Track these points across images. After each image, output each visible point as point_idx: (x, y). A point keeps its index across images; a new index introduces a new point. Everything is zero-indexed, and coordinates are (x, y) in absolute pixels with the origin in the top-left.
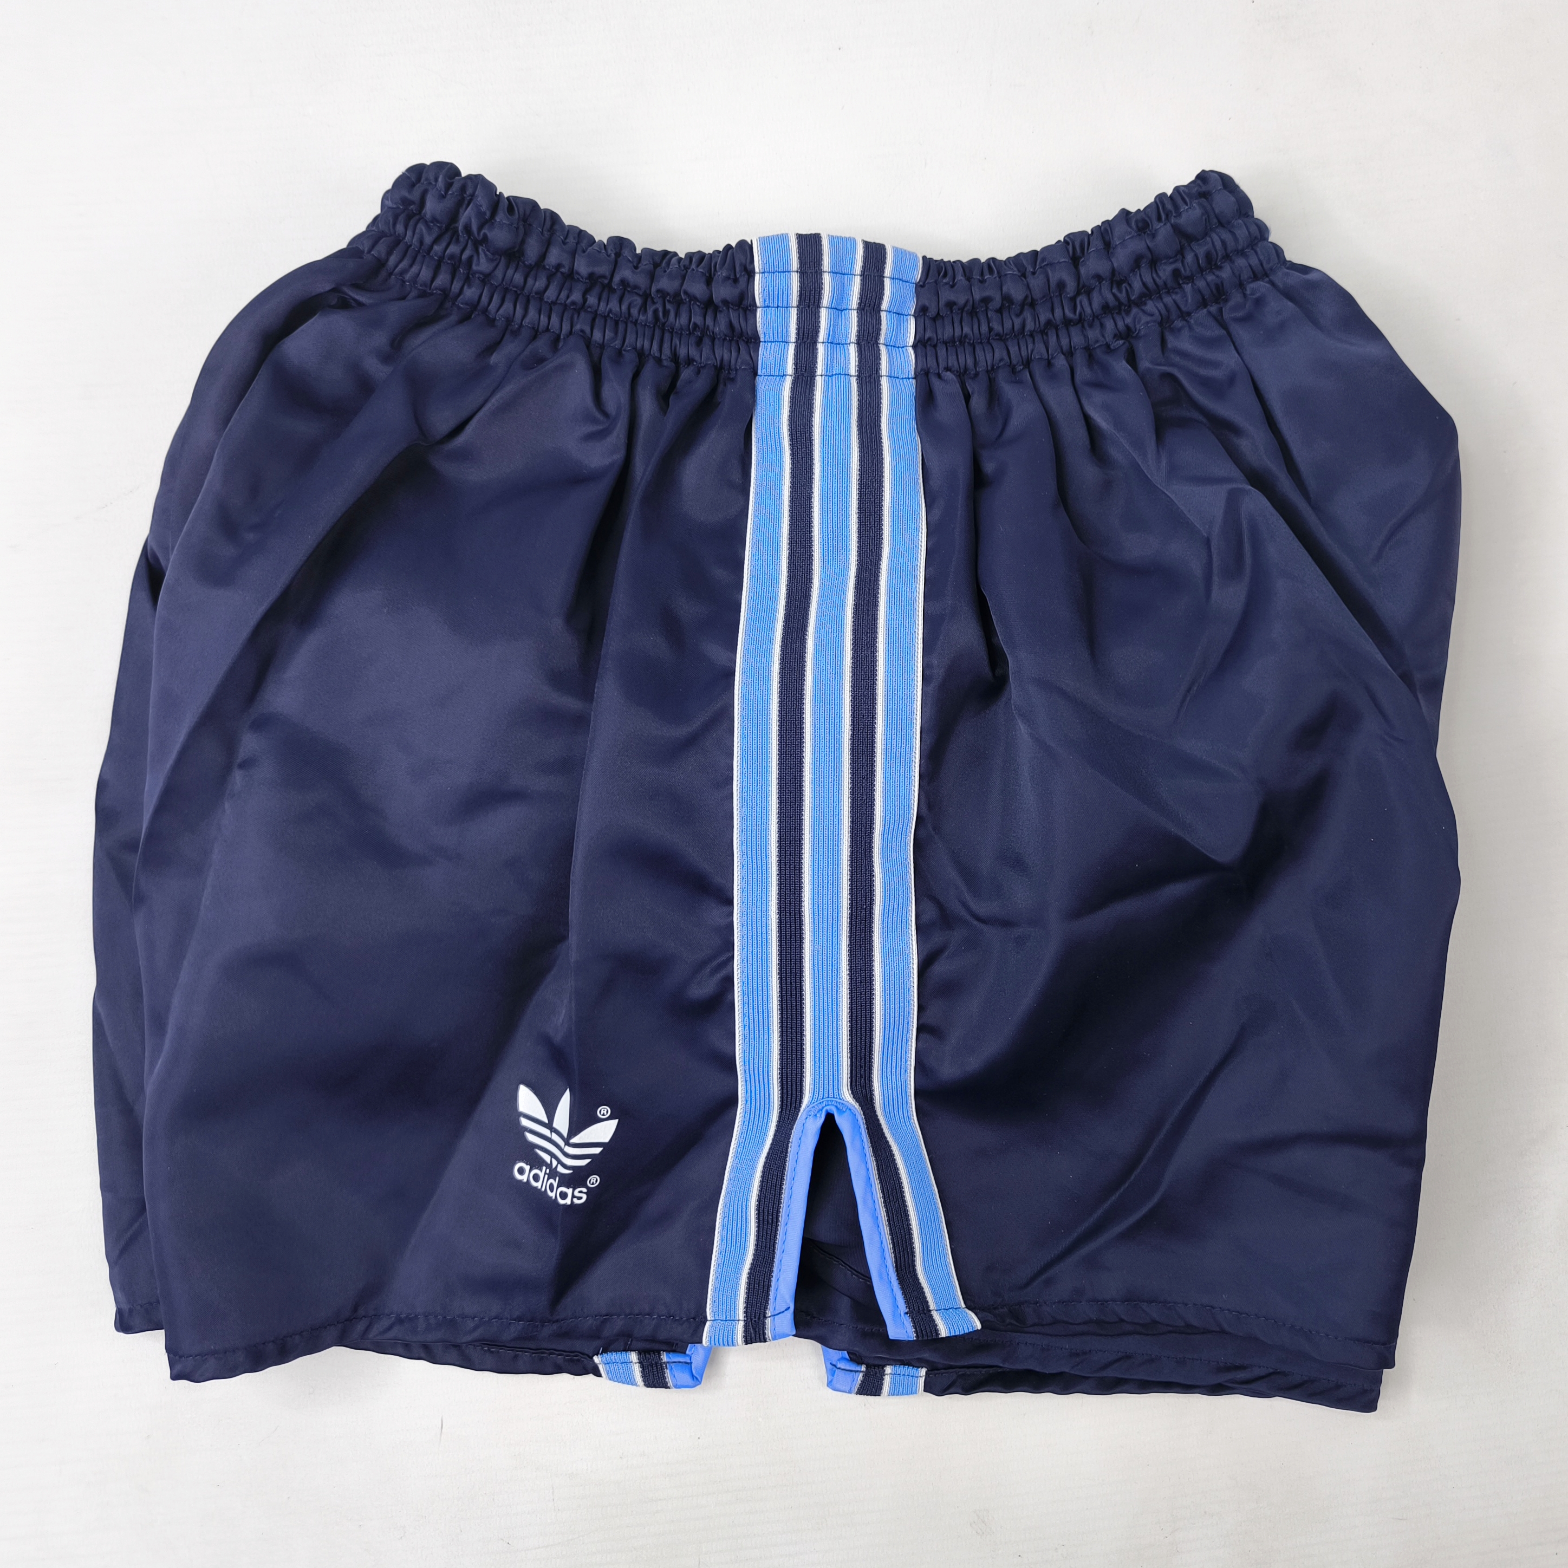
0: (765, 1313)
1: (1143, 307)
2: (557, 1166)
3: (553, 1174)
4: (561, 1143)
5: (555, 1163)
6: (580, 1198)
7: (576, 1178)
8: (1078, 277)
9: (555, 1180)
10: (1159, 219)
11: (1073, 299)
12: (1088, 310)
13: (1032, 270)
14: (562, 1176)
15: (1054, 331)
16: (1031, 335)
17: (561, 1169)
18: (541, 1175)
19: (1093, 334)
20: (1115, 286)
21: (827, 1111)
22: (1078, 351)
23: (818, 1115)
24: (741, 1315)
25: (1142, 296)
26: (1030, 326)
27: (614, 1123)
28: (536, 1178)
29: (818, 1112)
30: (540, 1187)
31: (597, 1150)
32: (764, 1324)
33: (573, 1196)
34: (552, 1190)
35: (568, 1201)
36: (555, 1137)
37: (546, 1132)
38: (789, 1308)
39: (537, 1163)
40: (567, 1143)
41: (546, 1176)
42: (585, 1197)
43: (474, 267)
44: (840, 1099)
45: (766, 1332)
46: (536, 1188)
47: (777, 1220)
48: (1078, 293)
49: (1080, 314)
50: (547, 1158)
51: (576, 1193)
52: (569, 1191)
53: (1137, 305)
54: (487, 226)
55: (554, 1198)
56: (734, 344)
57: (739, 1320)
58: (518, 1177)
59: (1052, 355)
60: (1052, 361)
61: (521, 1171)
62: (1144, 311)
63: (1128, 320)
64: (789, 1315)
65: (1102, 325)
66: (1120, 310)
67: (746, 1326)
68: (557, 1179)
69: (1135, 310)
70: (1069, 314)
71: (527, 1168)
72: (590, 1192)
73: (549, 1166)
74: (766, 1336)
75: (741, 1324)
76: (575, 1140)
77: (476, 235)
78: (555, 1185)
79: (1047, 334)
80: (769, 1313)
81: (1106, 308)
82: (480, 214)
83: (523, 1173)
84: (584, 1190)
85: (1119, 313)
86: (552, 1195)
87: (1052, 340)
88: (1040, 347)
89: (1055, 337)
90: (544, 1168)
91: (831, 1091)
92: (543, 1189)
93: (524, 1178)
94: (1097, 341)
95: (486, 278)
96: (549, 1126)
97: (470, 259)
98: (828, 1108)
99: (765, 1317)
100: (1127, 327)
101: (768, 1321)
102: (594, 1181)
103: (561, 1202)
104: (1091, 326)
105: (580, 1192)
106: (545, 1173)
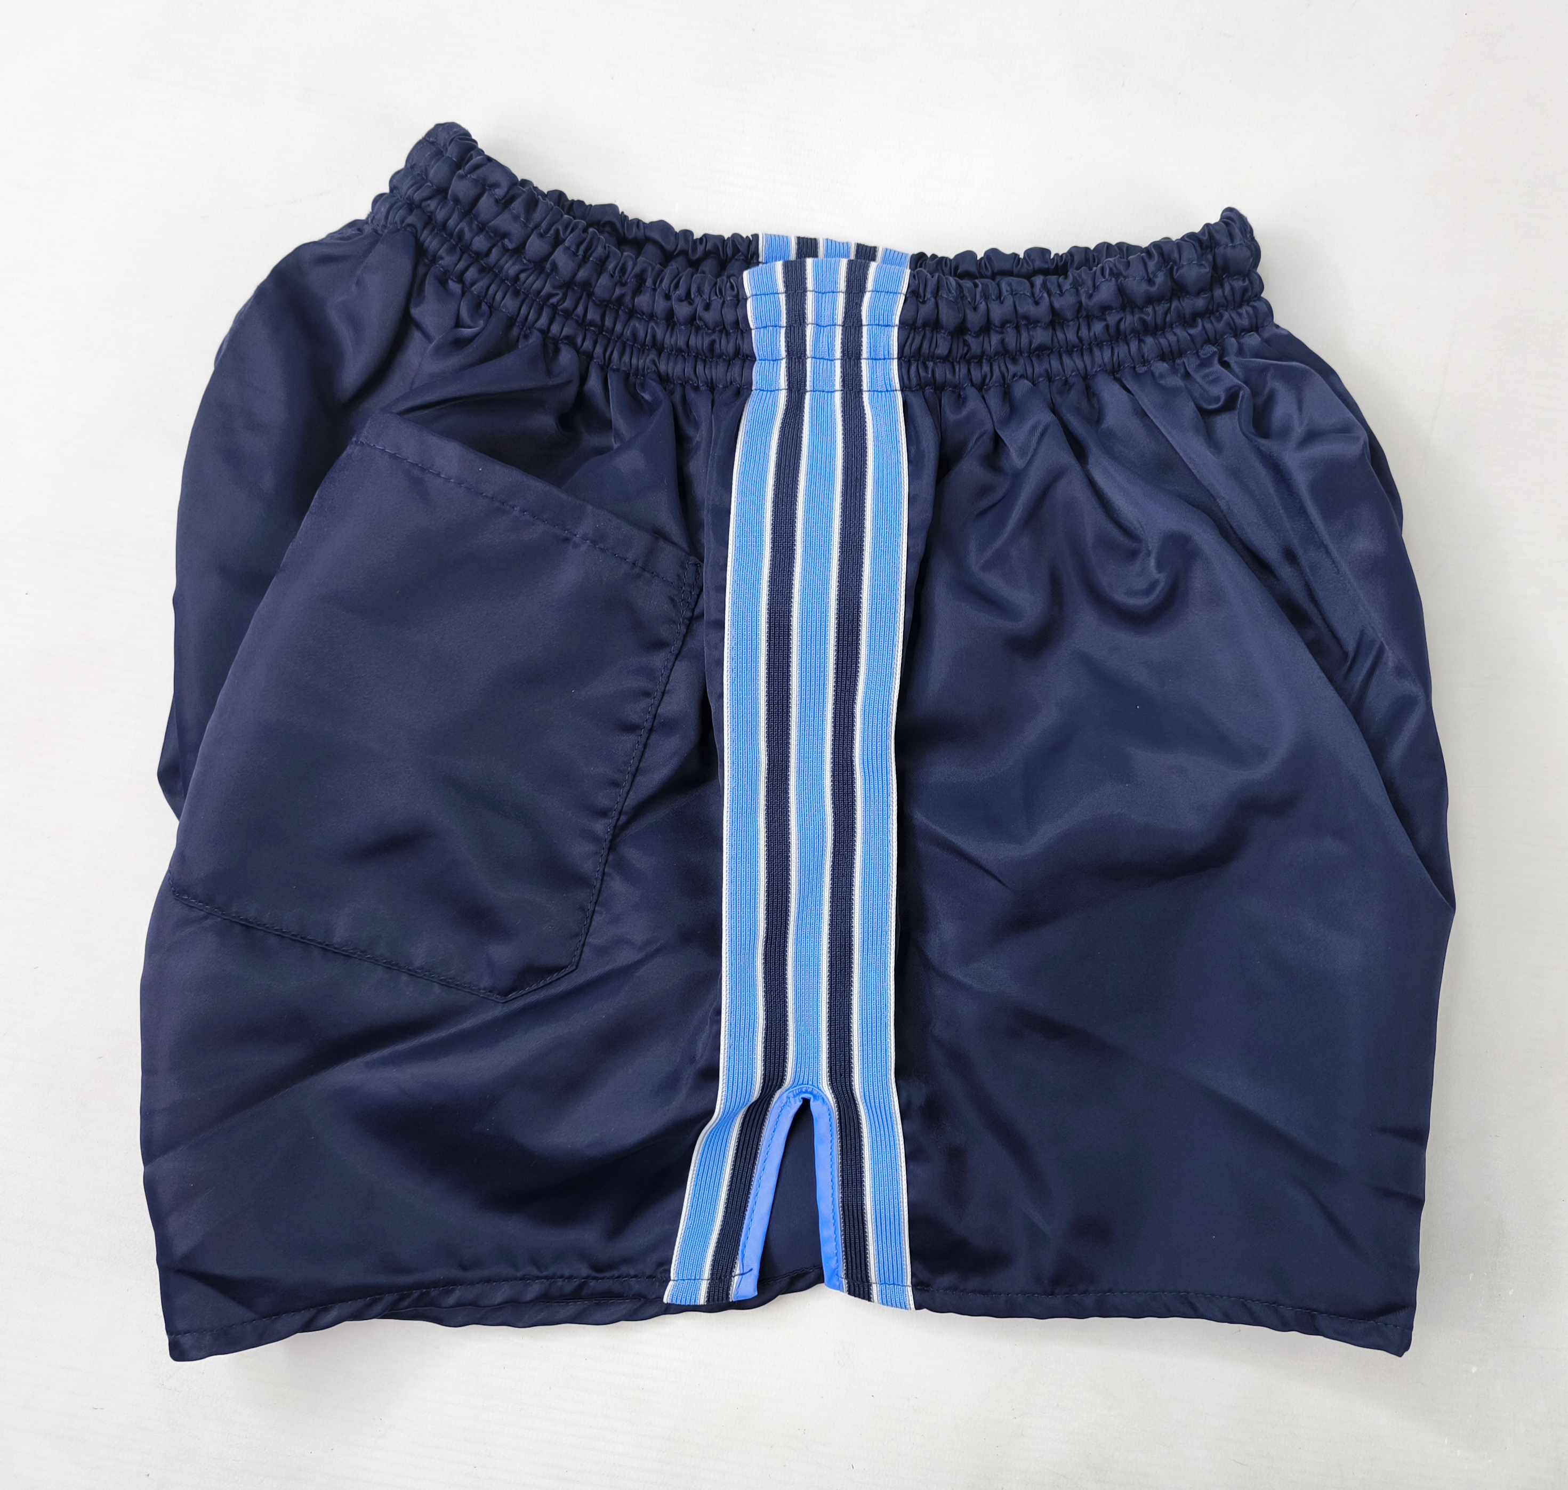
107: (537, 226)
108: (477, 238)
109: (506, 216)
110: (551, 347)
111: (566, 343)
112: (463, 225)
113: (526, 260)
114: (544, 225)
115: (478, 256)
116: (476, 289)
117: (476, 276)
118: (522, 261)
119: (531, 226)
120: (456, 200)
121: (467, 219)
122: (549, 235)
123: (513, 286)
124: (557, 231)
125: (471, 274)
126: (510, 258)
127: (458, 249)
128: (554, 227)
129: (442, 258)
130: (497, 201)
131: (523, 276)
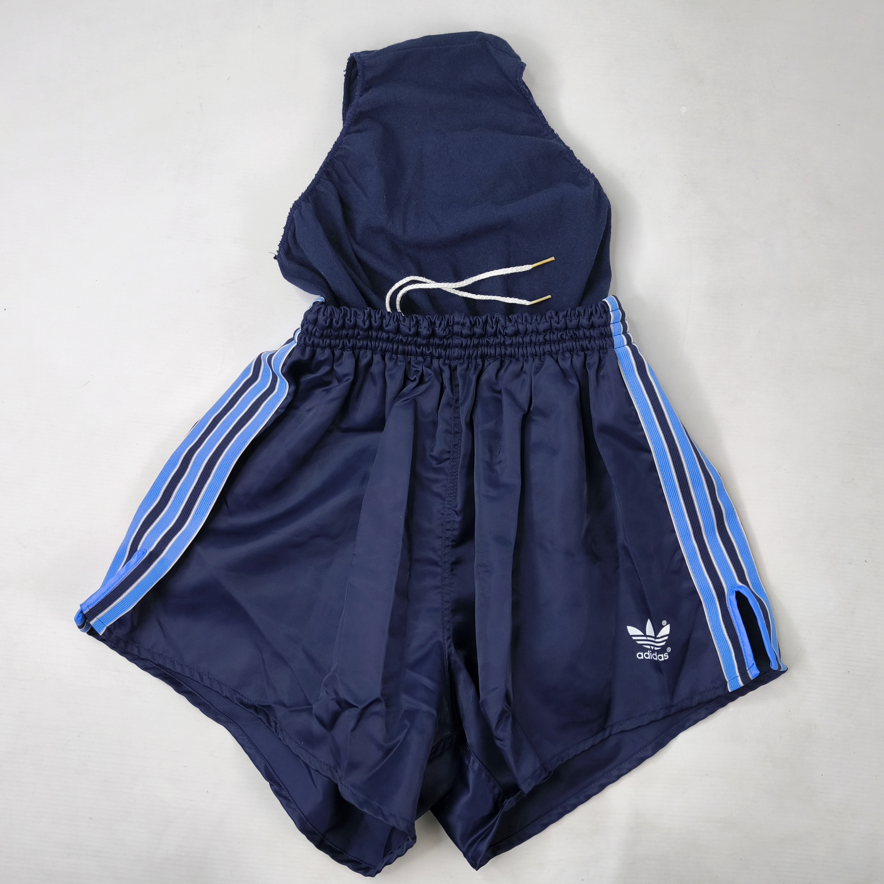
0: (746, 669)
2: (654, 648)
3: (653, 651)
4: (653, 639)
5: (652, 647)
6: (666, 657)
7: (663, 650)
9: (655, 653)
14: (657, 651)
17: (656, 649)
18: (649, 654)
21: (735, 591)
23: (733, 594)
24: (738, 674)
27: (669, 626)
28: (647, 656)
29: (732, 593)
30: (649, 658)
31: (667, 638)
33: (664, 657)
34: (655, 657)
35: (663, 659)
36: (649, 638)
37: (645, 638)
38: (754, 663)
39: (645, 650)
40: (655, 638)
41: (651, 654)
42: (668, 656)
43: (506, 343)
44: (737, 584)
45: (749, 677)
46: (648, 659)
47: (737, 636)
50: (649, 647)
51: (665, 656)
52: (662, 655)
54: (505, 329)
55: (657, 660)
56: (603, 339)
58: (640, 658)
61: (640, 656)
64: (755, 666)
68: (656, 653)
71: (642, 654)
72: (669, 654)
73: (651, 649)
74: (750, 679)
76: (658, 636)
77: (503, 333)
78: (656, 655)
82: (503, 326)
83: (641, 656)
84: (667, 654)
86: (656, 659)
90: (649, 651)
92: (651, 658)
93: (642, 657)
95: (511, 345)
96: (645, 635)
97: (504, 341)
98: (735, 589)
99: (747, 671)
102: (669, 650)
103: (660, 660)
105: (666, 655)
106: (650, 653)
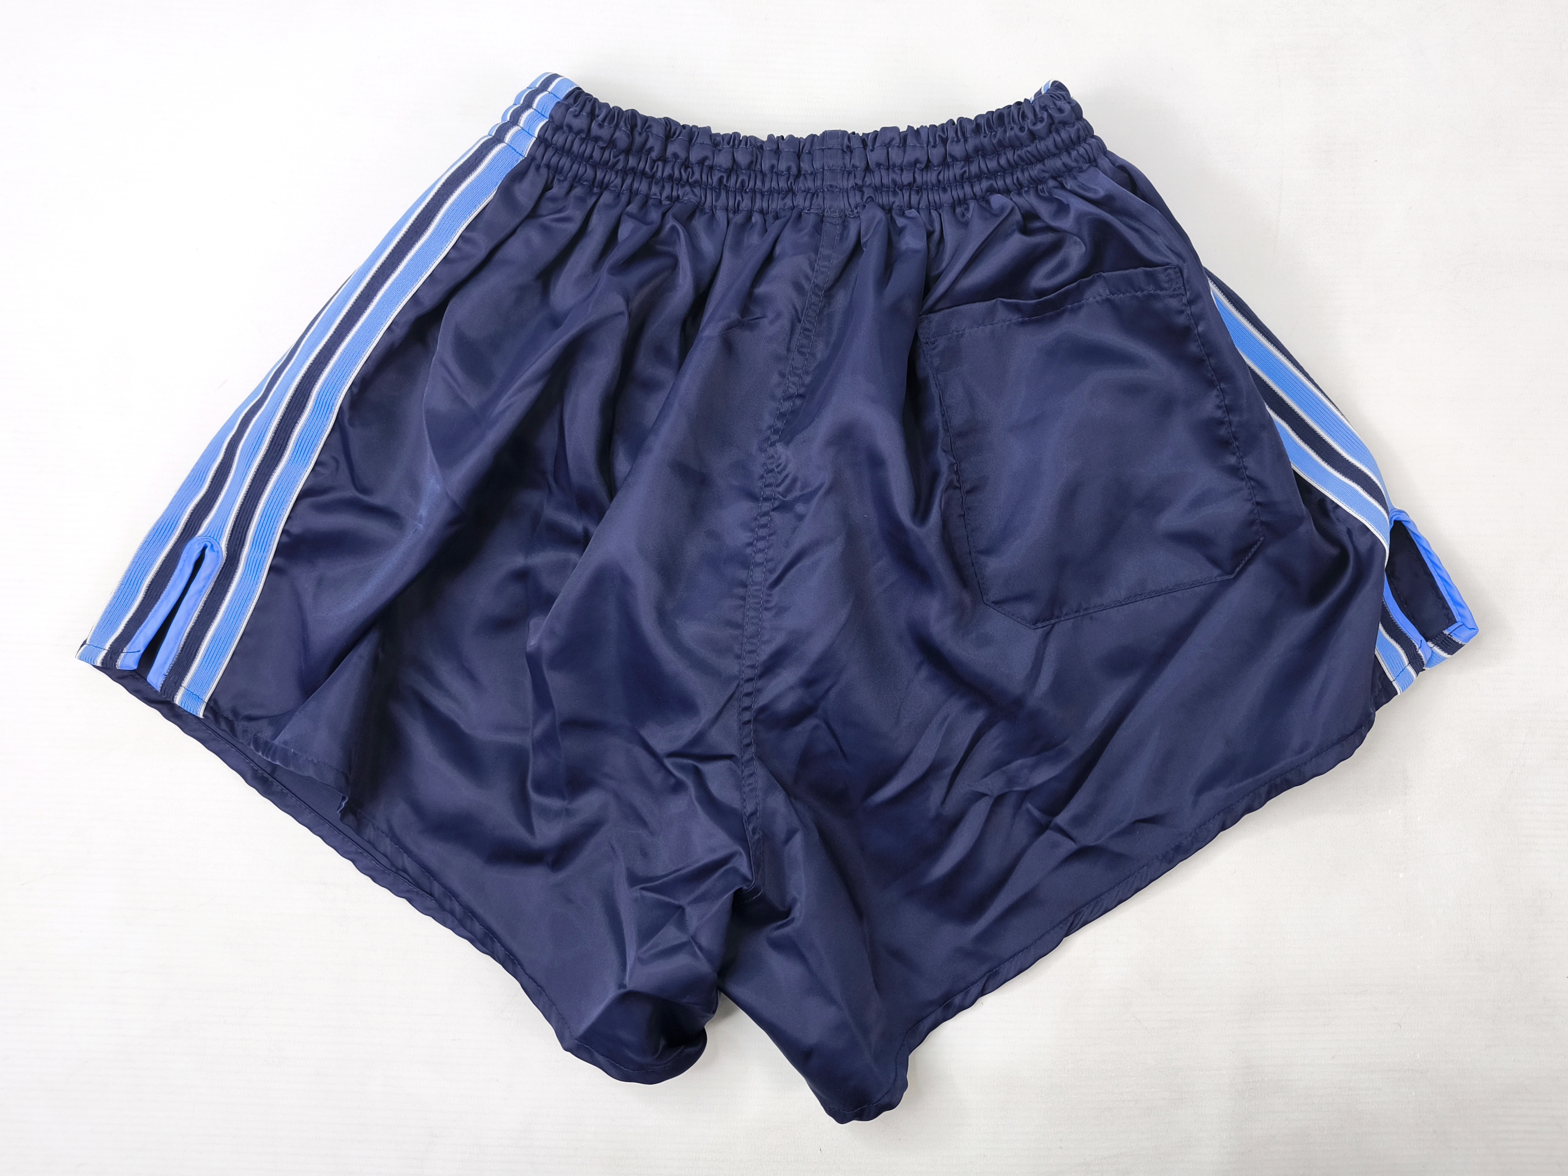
1: (693, 188)
8: (665, 149)
10: (728, 143)
11: (654, 161)
12: (659, 174)
13: (640, 131)
15: (633, 176)
16: (617, 172)
19: (655, 189)
20: (683, 167)
21: (206, 544)
22: (640, 195)
24: (108, 647)
25: (696, 182)
26: (620, 166)
32: (119, 655)
38: (140, 651)
44: (218, 543)
45: (118, 660)
48: (659, 159)
49: (654, 172)
53: (690, 185)
57: (104, 649)
59: (623, 191)
60: (621, 195)
62: (693, 191)
63: (680, 193)
64: (137, 656)
65: (663, 187)
66: (679, 183)
67: (107, 654)
69: (687, 188)
70: (647, 169)
74: (117, 663)
75: (105, 652)
79: (627, 175)
80: (125, 650)
81: (671, 177)
85: (677, 185)
87: (628, 181)
88: (618, 181)
89: (631, 179)
91: (216, 535)
94: (655, 195)
99: (122, 652)
100: (678, 196)
101: (122, 655)
104: (657, 183)
107: (928, 142)
108: (903, 176)
109: (909, 150)
110: (984, 204)
111: (989, 194)
112: (892, 176)
113: (936, 167)
114: (931, 140)
115: (910, 186)
116: (923, 205)
117: (918, 198)
118: (934, 170)
119: (925, 145)
120: (879, 165)
121: (890, 170)
122: (937, 143)
123: (940, 186)
124: (940, 136)
125: (915, 199)
126: (927, 172)
127: (898, 191)
128: (937, 136)
129: (894, 203)
130: (898, 147)
131: (941, 177)
